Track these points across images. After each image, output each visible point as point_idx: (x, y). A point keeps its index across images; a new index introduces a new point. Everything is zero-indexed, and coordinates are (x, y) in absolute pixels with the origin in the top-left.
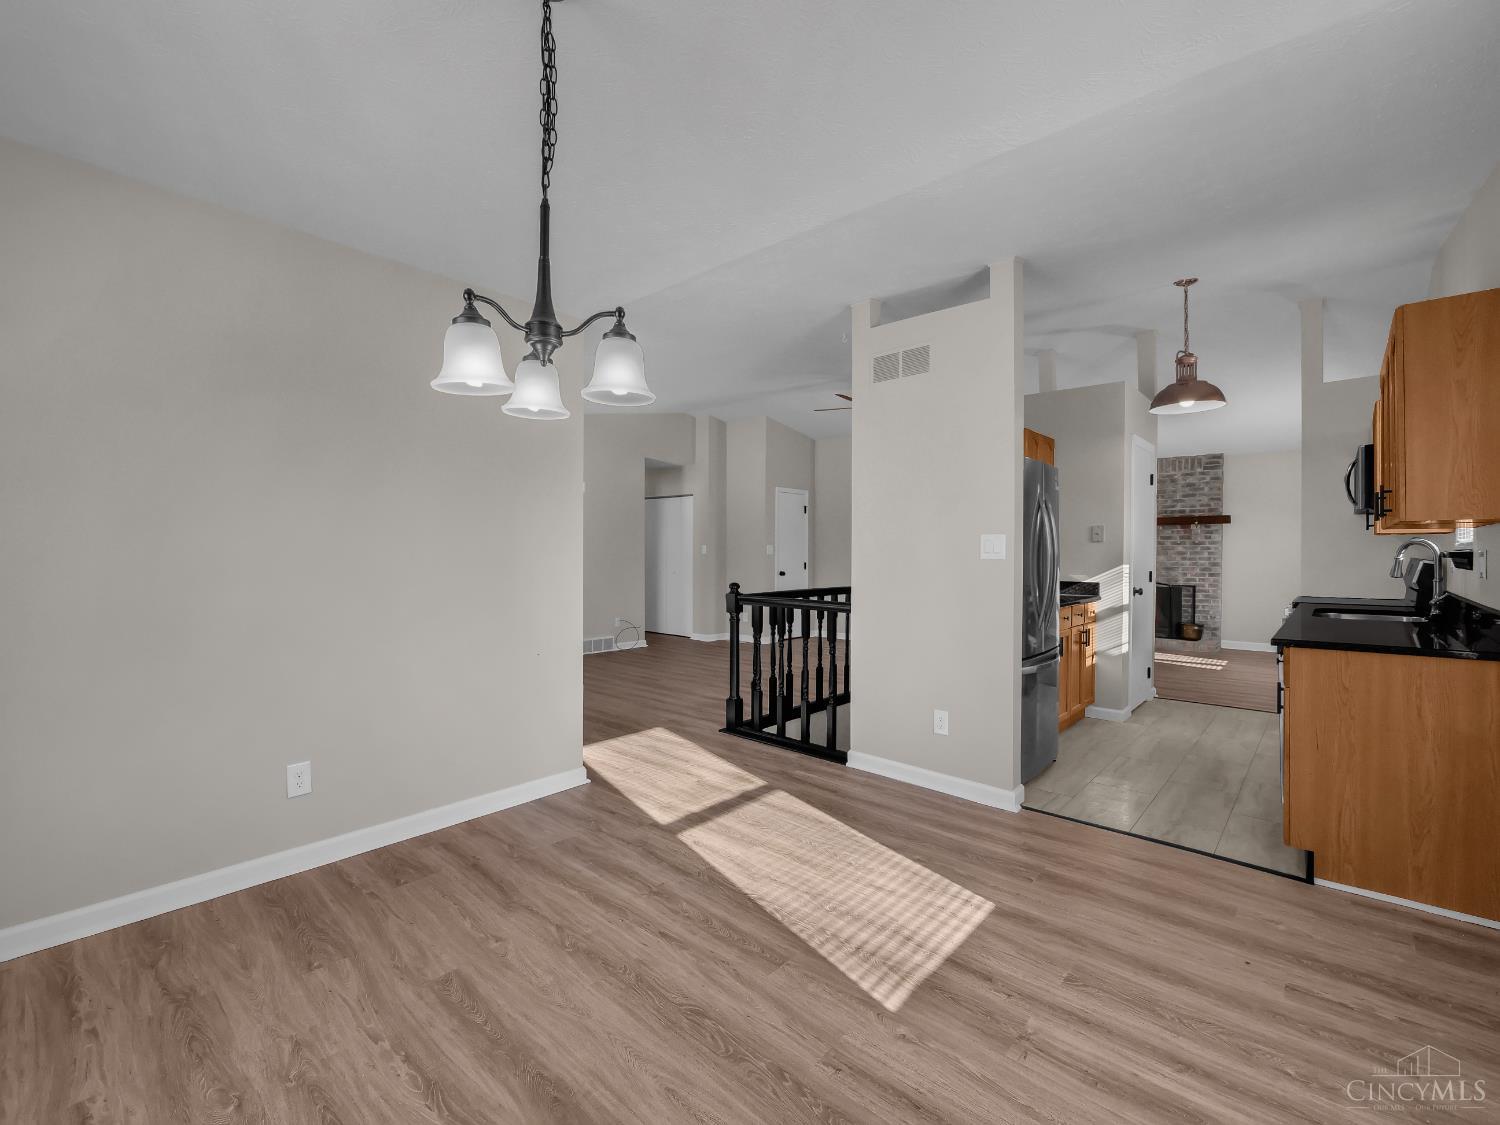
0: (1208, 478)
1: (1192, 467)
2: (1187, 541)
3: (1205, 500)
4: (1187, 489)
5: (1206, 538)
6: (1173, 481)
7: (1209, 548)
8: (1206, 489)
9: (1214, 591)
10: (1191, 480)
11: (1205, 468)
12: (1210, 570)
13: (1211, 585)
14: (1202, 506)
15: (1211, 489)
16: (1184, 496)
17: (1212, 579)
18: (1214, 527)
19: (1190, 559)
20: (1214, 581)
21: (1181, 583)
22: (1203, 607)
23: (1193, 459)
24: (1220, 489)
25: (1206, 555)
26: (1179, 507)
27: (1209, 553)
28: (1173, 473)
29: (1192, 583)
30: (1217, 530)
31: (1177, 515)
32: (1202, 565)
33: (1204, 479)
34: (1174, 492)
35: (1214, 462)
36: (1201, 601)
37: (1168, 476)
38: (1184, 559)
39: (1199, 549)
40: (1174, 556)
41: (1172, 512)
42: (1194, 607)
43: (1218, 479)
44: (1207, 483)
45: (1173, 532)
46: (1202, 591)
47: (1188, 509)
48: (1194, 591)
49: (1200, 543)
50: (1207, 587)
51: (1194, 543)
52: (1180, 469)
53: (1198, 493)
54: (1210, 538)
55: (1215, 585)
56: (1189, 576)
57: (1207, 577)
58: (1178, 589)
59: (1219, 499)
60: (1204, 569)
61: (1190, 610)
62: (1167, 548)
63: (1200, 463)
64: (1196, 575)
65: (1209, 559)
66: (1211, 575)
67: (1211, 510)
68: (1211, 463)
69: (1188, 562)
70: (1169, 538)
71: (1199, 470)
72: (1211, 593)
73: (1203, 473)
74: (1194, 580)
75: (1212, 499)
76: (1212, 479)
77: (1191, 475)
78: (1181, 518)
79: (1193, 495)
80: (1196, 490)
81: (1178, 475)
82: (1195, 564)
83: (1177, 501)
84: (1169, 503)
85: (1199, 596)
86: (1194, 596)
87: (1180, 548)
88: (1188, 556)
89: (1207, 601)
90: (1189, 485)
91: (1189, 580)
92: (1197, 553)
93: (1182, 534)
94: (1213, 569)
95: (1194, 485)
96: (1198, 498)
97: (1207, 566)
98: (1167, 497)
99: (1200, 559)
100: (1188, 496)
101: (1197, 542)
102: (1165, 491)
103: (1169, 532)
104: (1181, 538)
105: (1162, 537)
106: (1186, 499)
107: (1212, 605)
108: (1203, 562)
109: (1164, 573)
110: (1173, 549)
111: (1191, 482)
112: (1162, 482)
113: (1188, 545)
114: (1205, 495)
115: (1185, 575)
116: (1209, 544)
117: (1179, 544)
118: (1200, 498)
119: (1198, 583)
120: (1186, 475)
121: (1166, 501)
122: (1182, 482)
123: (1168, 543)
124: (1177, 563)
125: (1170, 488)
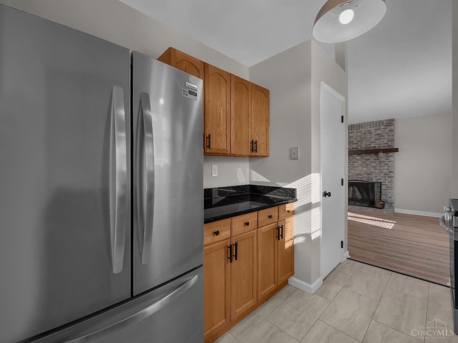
0: (387, 131)
1: (379, 126)
2: (377, 161)
3: (386, 141)
4: (377, 136)
5: (386, 159)
6: (370, 133)
7: (387, 164)
8: (386, 136)
9: (391, 185)
10: (379, 132)
11: (385, 126)
12: (388, 175)
13: (389, 182)
14: (384, 144)
15: (388, 136)
16: (375, 140)
17: (389, 179)
18: (390, 154)
19: (379, 169)
20: (391, 180)
21: (374, 181)
22: (386, 192)
23: (380, 122)
24: (393, 136)
25: (386, 167)
26: (373, 145)
27: (388, 167)
28: (370, 129)
29: (380, 181)
30: (391, 155)
31: (372, 149)
32: (385, 172)
33: (385, 131)
34: (371, 138)
35: (390, 123)
36: (384, 190)
37: (368, 130)
38: (376, 169)
39: (383, 165)
40: (371, 168)
41: (370, 147)
42: (381, 192)
43: (392, 131)
44: (386, 133)
45: (370, 157)
46: (385, 185)
47: (377, 146)
48: (381, 185)
49: (383, 162)
50: (387, 183)
51: (380, 162)
52: (373, 127)
53: (382, 138)
54: (388, 159)
55: (391, 182)
56: (378, 178)
57: (387, 178)
58: (373, 184)
59: (393, 141)
60: (386, 174)
61: (379, 194)
62: (368, 164)
63: (383, 124)
64: (382, 177)
65: (388, 169)
66: (389, 177)
67: (389, 146)
68: (388, 123)
69: (377, 171)
70: (368, 160)
71: (383, 127)
72: (389, 186)
75: (389, 141)
76: (389, 131)
77: (379, 129)
78: (374, 150)
79: (380, 139)
80: (381, 136)
81: (372, 130)
82: (381, 172)
83: (372, 142)
84: (368, 143)
85: (383, 187)
86: (381, 187)
87: (374, 164)
89: (387, 190)
90: (378, 134)
92: (382, 167)
93: (375, 157)
94: (390, 174)
95: (380, 134)
96: (382, 140)
97: (387, 172)
98: (367, 140)
99: (384, 169)
100: (377, 139)
101: (382, 161)
102: (366, 138)
103: (369, 157)
104: (374, 159)
105: (365, 159)
106: (377, 141)
107: (390, 191)
108: (385, 171)
109: (366, 176)
110: (370, 165)
111: (379, 133)
112: (365, 133)
113: (377, 163)
114: (385, 139)
115: (376, 177)
116: (388, 162)
117: (373, 162)
118: (383, 140)
119: (382, 181)
120: (376, 130)
121: (367, 143)
122: (374, 133)
123: (368, 162)
124: (372, 171)
125: (369, 136)
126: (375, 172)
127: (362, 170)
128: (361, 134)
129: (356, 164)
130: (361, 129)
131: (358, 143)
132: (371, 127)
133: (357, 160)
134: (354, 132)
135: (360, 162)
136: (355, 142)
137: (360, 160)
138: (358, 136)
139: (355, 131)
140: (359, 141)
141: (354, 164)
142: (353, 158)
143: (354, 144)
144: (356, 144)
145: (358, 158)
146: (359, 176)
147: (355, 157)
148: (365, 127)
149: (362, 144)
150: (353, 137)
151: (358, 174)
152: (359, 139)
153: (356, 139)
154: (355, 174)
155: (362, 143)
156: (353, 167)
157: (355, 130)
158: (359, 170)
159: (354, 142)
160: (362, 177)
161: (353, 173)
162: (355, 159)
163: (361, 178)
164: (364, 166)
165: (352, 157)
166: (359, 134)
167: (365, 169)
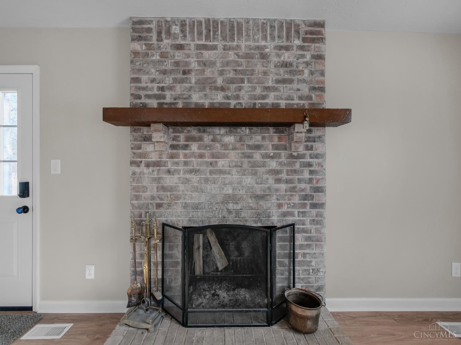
0: (308, 58)
1: (288, 38)
2: (283, 153)
3: (305, 89)
4: (282, 70)
5: (307, 148)
6: (264, 56)
7: (310, 165)
8: (306, 72)
9: (317, 231)
10: (286, 56)
12: (312, 197)
13: (313, 222)
14: (301, 98)
15: (312, 73)
16: (278, 81)
17: (314, 211)
19: (287, 181)
20: (317, 216)
21: (275, 220)
22: (304, 255)
24: (322, 74)
26: (271, 100)
27: (311, 172)
28: (263, 43)
29: (290, 220)
30: (319, 137)
32: (303, 190)
33: (303, 56)
34: (265, 73)
35: (316, 32)
36: (301, 247)
37: (258, 48)
38: (278, 181)
39: (297, 166)
40: (265, 176)
42: (293, 256)
43: (320, 57)
44: (307, 64)
45: (263, 138)
46: (304, 231)
48: (293, 232)
50: (308, 226)
51: (291, 156)
52: (273, 39)
53: (295, 78)
54: (311, 148)
55: (318, 221)
56: (285, 209)
57: (308, 209)
58: (271, 230)
59: (322, 89)
61: (286, 261)
62: (255, 165)
63: (297, 32)
64: (294, 206)
65: (311, 180)
68: (312, 33)
69: (283, 186)
70: (258, 147)
71: (297, 42)
72: (314, 234)
73: (301, 48)
74: (292, 214)
75: (314, 89)
76: (313, 57)
77: (287, 48)
79: (291, 81)
81: (270, 46)
82: (293, 189)
83: (267, 88)
84: (259, 91)
85: (300, 239)
86: (293, 239)
87: (273, 164)
88: (284, 176)
89: (309, 246)
90: (285, 65)
91: (284, 215)
92: (295, 172)
93: (276, 141)
95: (291, 65)
96: (295, 86)
97: (308, 192)
98: (255, 81)
99: (300, 181)
100: (284, 81)
101: (295, 154)
102: (252, 72)
103: (259, 138)
104: (276, 147)
105: (249, 147)
106: (281, 86)
107: (314, 251)
108: (303, 186)
109: (252, 203)
110: (264, 166)
111: (286, 59)
112: (248, 56)
113: (283, 159)
114: (304, 81)
115: (280, 206)
116: (311, 158)
117: (272, 158)
118: (299, 86)
119: (296, 218)
120: (280, 48)
121: (254, 89)
122: (275, 59)
123: (257, 156)
124: (269, 188)
125: (259, 68)
126: (277, 190)
127: (240, 183)
128: (237, 55)
129: (222, 163)
130: (239, 39)
131: (229, 89)
132: (265, 38)
133: (225, 146)
134: (214, 48)
135: (233, 155)
136: (220, 82)
137: (234, 149)
138: (228, 64)
139: (220, 44)
140: (232, 81)
141: (216, 162)
142: (212, 141)
143: (216, 89)
144: (222, 89)
145: (230, 139)
146: (231, 206)
147: (218, 137)
148: (248, 35)
149: (242, 93)
150: (213, 64)
151: (228, 199)
152: (231, 75)
153: (221, 73)
154: (220, 199)
155: (240, 90)
156: (211, 172)
157: (220, 38)
158: (231, 183)
159: (215, 82)
160: (238, 207)
161: (214, 196)
162: (218, 145)
163: (238, 213)
164: (245, 170)
165: (211, 137)
166: (231, 56)
167: (249, 180)
